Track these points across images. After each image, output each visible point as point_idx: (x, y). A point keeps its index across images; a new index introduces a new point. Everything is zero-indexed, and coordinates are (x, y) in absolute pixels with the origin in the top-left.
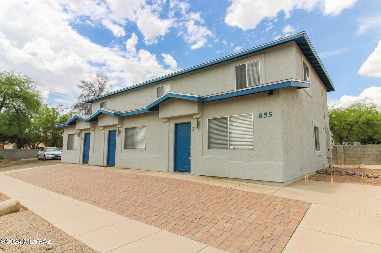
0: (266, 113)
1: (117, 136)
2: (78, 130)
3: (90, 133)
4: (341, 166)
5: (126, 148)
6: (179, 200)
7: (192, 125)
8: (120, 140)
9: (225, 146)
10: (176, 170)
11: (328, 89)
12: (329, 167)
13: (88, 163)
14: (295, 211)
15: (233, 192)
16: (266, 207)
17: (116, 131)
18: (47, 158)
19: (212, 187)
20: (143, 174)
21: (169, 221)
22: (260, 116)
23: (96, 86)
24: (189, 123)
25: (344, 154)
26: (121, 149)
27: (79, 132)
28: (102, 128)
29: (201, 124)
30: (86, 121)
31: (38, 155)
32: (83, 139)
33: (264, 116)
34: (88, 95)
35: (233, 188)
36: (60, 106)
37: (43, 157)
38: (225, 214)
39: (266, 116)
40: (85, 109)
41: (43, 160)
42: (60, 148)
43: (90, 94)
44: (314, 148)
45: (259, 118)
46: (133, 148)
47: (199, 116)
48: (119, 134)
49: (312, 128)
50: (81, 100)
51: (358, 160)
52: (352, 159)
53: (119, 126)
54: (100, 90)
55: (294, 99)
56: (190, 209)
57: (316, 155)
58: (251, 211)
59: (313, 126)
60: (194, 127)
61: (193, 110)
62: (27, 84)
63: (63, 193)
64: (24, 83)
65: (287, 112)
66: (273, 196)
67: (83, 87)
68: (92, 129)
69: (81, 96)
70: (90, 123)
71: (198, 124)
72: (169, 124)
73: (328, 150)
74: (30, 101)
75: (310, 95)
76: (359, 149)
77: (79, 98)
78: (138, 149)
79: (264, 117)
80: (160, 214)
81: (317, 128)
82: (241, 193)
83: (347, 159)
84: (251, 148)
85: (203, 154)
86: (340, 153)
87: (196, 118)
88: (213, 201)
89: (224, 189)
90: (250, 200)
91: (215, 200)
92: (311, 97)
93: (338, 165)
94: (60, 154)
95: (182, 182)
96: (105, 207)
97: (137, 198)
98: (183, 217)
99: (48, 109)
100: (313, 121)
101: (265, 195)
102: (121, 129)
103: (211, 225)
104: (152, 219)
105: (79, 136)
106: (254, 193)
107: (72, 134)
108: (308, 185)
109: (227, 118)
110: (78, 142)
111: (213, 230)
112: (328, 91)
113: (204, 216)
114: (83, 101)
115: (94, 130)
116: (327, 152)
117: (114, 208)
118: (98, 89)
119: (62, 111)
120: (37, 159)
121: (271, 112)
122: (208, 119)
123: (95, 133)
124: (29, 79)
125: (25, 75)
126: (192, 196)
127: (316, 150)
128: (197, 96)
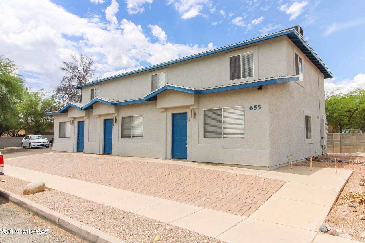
0: (256, 106)
1: (113, 124)
2: (71, 118)
3: (84, 122)
4: (337, 154)
5: (123, 136)
6: (180, 181)
7: (189, 115)
8: (116, 129)
9: (219, 135)
10: (173, 157)
11: (326, 76)
12: (323, 155)
13: (83, 151)
14: (272, 186)
15: (225, 174)
16: (250, 184)
17: (112, 119)
18: (32, 146)
19: (207, 171)
20: (143, 161)
21: (174, 195)
22: (251, 108)
23: (81, 68)
24: (186, 113)
25: (341, 142)
26: (118, 138)
27: (72, 120)
28: (98, 117)
29: (197, 114)
30: (81, 109)
31: (22, 143)
32: (77, 126)
33: (254, 108)
34: (72, 78)
35: (225, 171)
36: (41, 90)
37: (28, 146)
38: (217, 189)
39: (256, 108)
40: (69, 94)
41: (29, 148)
42: (45, 136)
43: (74, 77)
44: (304, 136)
45: (249, 110)
46: (130, 137)
47: (195, 107)
48: (115, 123)
49: (303, 118)
50: (64, 83)
51: (354, 148)
52: (348, 147)
53: (116, 115)
54: (84, 73)
55: (283, 92)
56: (189, 187)
57: (306, 143)
58: (239, 187)
59: (304, 116)
60: (191, 118)
61: (190, 101)
62: (9, 67)
63: (73, 177)
64: (6, 66)
65: (275, 105)
66: (258, 177)
67: (66, 69)
68: (86, 118)
69: (64, 79)
70: (84, 111)
71: (195, 114)
72: (166, 114)
73: (322, 138)
74: (14, 87)
75: (302, 85)
76: (356, 137)
77: (62, 81)
78: (136, 137)
79: (254, 110)
80: (166, 191)
81: (310, 117)
82: (231, 175)
83: (343, 147)
84: (242, 136)
85: (199, 142)
86: (337, 141)
87: (193, 109)
88: (208, 181)
89: (218, 172)
90: (239, 180)
91: (210, 181)
92: (303, 87)
93: (334, 153)
94: (46, 142)
95: (181, 167)
96: (118, 187)
97: (143, 180)
98: (184, 192)
99: (28, 93)
100: (304, 111)
101: (251, 176)
102: (117, 118)
103: (207, 196)
104: (160, 194)
105: (72, 124)
106: (243, 175)
107: (64, 122)
108: (291, 169)
109: (221, 109)
110: (71, 130)
111: (208, 200)
112: (325, 78)
113: (202, 191)
114: (66, 85)
115: (89, 118)
116: (320, 140)
117: (126, 187)
118: (82, 72)
119: (43, 95)
120: (21, 147)
121: (260, 105)
122: (204, 110)
123: (90, 121)
124: (11, 62)
125: (7, 58)
126: (190, 178)
127: (307, 137)
128: (194, 89)
